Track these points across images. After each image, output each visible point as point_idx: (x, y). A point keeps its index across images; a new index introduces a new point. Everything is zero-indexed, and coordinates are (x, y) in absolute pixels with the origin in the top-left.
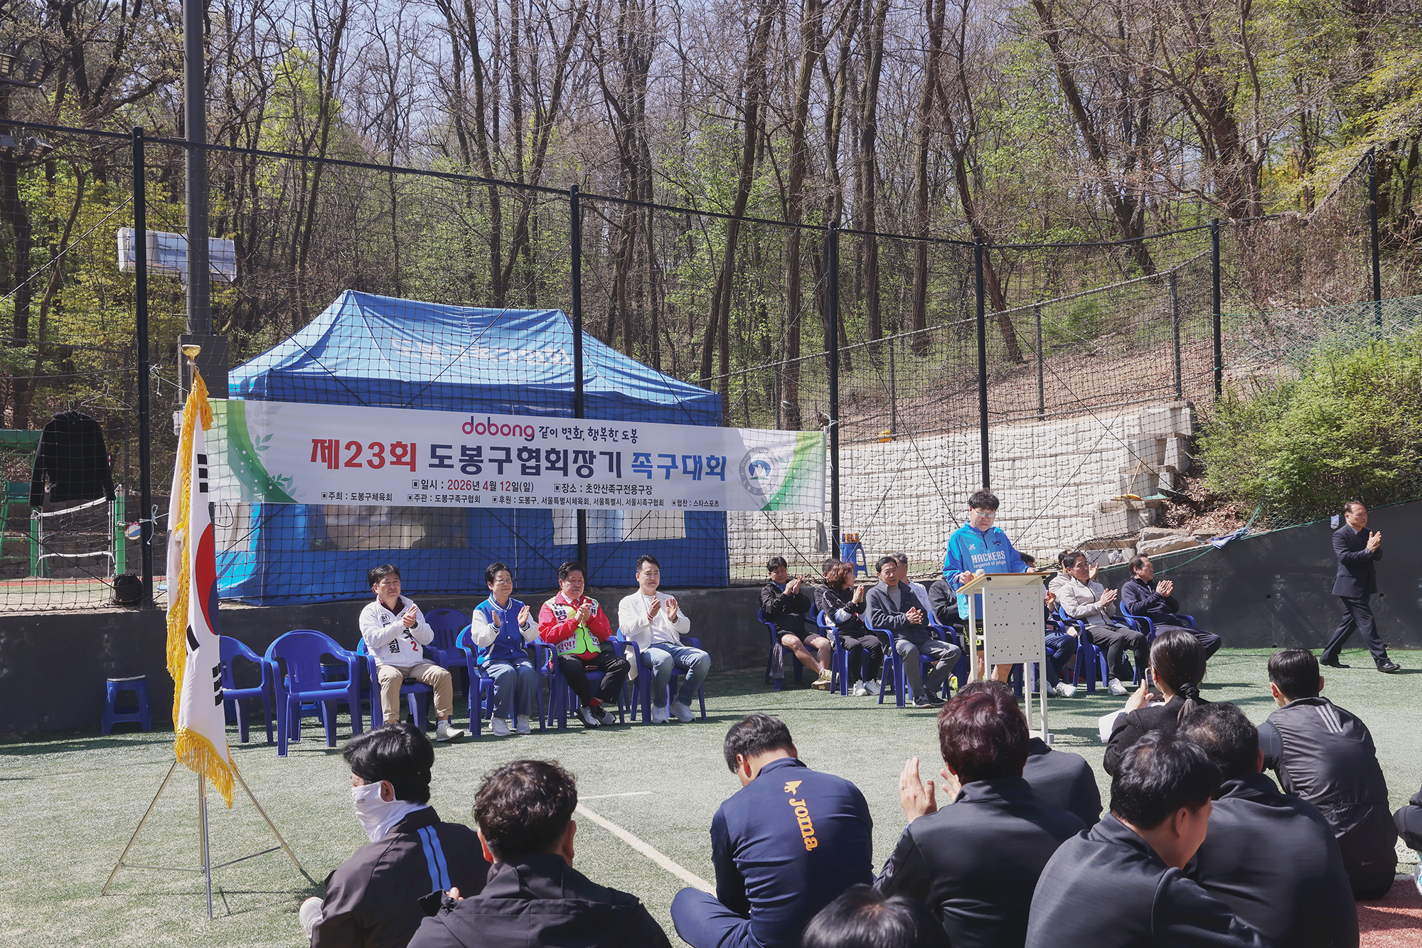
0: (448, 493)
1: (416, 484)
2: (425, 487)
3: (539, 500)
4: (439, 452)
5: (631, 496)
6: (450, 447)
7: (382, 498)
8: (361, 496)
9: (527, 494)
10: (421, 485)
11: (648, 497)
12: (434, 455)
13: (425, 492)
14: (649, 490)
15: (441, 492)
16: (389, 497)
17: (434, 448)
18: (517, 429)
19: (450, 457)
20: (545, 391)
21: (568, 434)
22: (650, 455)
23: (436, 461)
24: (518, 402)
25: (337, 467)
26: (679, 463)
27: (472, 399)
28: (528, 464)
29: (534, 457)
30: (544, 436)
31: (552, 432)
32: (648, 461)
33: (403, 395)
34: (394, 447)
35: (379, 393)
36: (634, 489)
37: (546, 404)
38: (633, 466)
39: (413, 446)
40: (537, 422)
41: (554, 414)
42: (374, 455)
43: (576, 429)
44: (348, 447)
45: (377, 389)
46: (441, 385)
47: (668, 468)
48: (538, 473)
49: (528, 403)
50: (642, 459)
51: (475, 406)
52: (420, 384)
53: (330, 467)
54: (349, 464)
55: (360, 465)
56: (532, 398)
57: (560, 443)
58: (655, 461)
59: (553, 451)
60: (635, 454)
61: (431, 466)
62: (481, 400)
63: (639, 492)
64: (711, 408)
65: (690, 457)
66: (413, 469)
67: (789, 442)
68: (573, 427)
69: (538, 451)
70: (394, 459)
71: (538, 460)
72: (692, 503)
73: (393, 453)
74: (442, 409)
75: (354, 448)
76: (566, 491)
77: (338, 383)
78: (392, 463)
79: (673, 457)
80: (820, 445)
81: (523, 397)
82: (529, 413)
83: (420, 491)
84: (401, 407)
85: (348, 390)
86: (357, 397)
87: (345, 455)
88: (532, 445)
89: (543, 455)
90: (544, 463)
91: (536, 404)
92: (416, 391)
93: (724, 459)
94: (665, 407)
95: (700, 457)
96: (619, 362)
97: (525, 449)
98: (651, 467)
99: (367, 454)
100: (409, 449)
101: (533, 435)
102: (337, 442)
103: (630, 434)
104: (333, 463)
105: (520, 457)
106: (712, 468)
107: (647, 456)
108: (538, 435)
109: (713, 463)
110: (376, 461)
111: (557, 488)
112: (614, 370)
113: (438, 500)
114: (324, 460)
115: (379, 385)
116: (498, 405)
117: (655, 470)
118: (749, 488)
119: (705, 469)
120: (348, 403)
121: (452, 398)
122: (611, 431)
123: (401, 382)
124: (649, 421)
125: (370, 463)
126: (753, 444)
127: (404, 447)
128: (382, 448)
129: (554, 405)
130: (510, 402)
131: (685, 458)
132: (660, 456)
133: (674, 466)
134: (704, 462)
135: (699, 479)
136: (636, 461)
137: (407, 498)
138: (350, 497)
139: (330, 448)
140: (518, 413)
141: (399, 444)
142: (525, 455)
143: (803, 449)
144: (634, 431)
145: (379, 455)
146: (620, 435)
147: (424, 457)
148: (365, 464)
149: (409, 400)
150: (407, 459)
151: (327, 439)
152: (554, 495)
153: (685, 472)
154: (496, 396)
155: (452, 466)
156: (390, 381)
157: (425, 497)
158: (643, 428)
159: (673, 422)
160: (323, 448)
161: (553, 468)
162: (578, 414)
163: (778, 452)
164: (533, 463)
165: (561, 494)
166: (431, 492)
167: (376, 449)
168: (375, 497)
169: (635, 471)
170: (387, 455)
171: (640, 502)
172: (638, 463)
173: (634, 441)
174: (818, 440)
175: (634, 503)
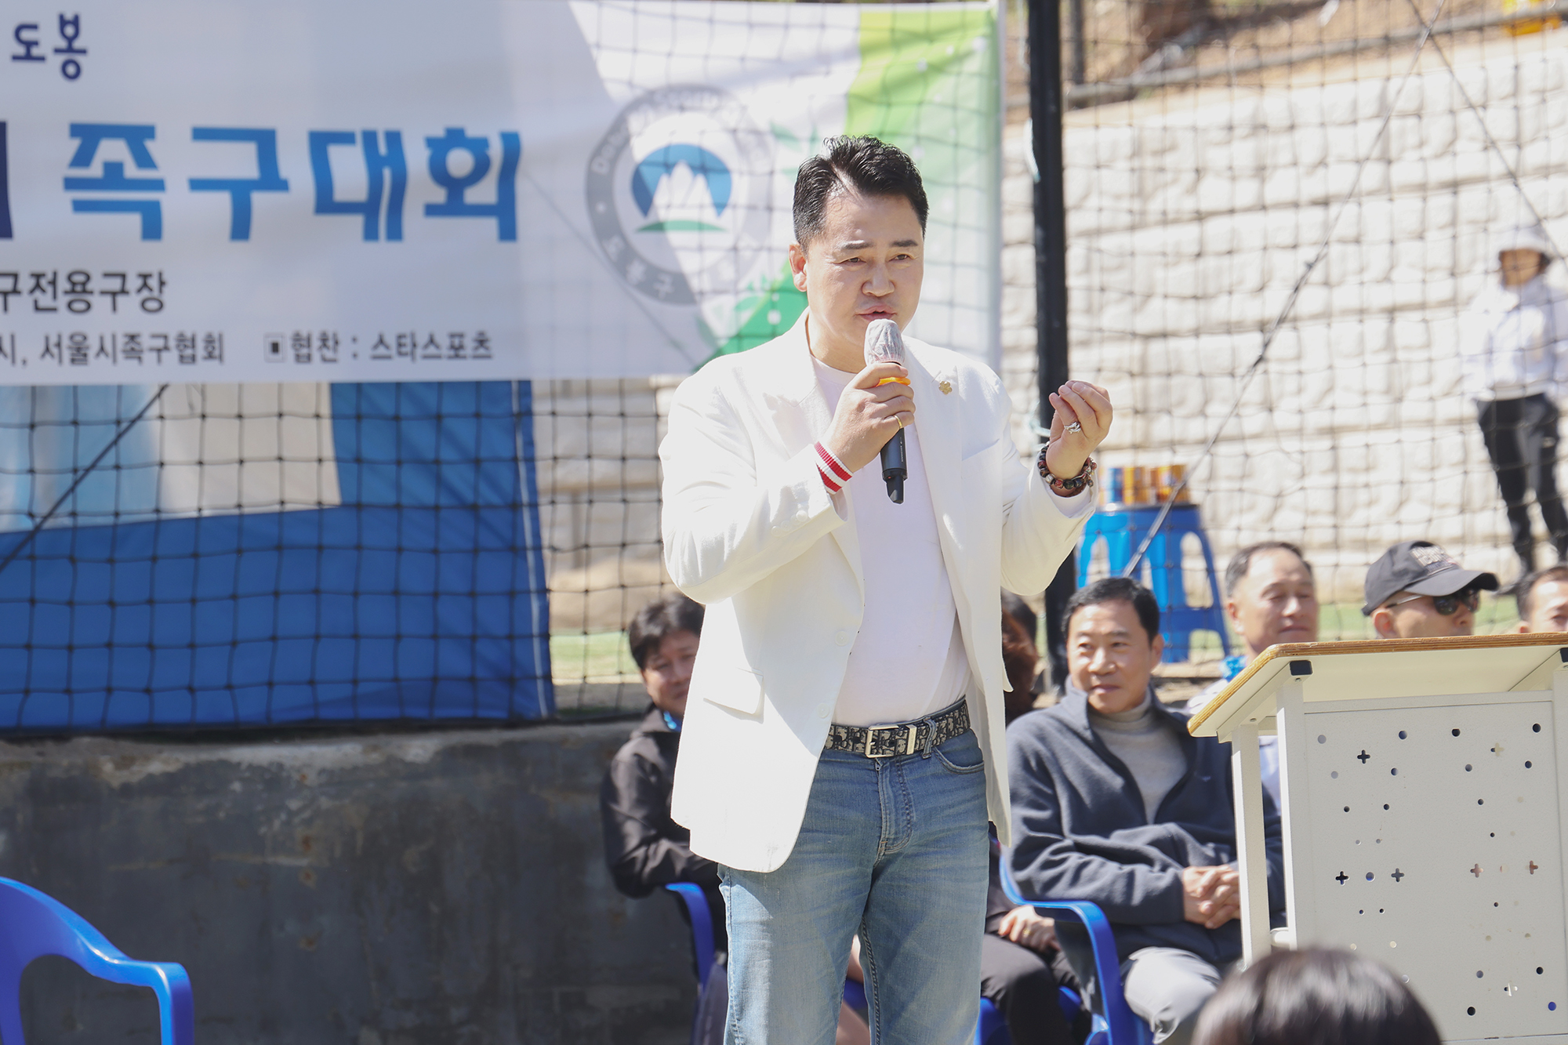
5: (64, 323)
11: (147, 326)
14: (152, 291)
22: (149, 132)
26: (295, 164)
32: (144, 160)
36: (79, 287)
38: (71, 184)
47: (240, 192)
50: (112, 150)
58: (176, 158)
60: (76, 130)
63: (101, 303)
65: (346, 138)
67: (823, 60)
72: (365, 349)
79: (265, 141)
80: (975, 64)
93: (512, 145)
95: (394, 138)
98: (158, 185)
103: (54, 39)
106: (455, 186)
107: (138, 136)
109: (460, 162)
117: (176, 203)
119: (422, 189)
131: (320, 143)
132: (202, 134)
133: (271, 179)
134: (417, 158)
135: (395, 232)
136: (83, 158)
144: (70, 25)
153: (326, 203)
169: (80, 206)
171: (108, 347)
172: (95, 170)
173: (72, 71)
174: (964, 46)
175: (79, 354)
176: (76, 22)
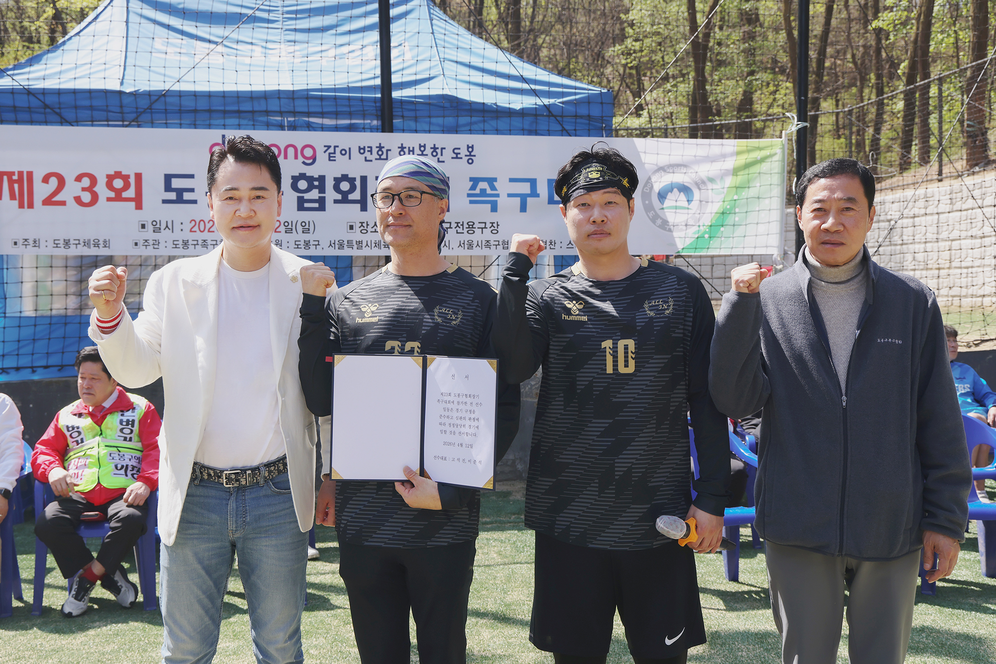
0: (190, 237)
1: (143, 226)
2: (157, 230)
3: (324, 243)
4: (176, 183)
5: (466, 237)
6: (192, 176)
7: (97, 245)
8: (67, 243)
9: (307, 237)
10: (150, 228)
11: (493, 238)
12: (168, 188)
13: (156, 236)
14: (495, 227)
15: (179, 236)
16: (106, 244)
17: (168, 178)
18: (291, 151)
19: (192, 190)
20: (335, 98)
21: (367, 154)
22: (495, 180)
23: (173, 196)
24: (294, 113)
25: (31, 206)
26: (542, 189)
27: (225, 112)
28: (307, 196)
29: (316, 187)
30: (331, 158)
31: (343, 152)
32: (493, 188)
33: (126, 110)
34: (110, 178)
35: (91, 108)
36: (471, 227)
37: (336, 115)
38: (469, 195)
39: (139, 177)
40: (319, 139)
41: (351, 128)
42: (84, 189)
43: (380, 148)
44: (46, 179)
45: (87, 103)
46: (180, 94)
47: (523, 198)
48: (322, 207)
49: (309, 114)
50: (483, 185)
51: (229, 121)
52: (149, 94)
53: (21, 206)
54: (48, 201)
55: (63, 203)
56: (315, 107)
57: (355, 167)
58: (504, 187)
59: (345, 178)
60: (471, 179)
61: (164, 202)
62: (239, 112)
63: (478, 231)
64: (596, 111)
66: (139, 206)
67: (723, 156)
68: (374, 145)
69: (322, 179)
70: (112, 195)
71: (322, 189)
72: (565, 245)
73: (109, 185)
74: (181, 126)
75: (54, 182)
76: (364, 231)
77: (32, 98)
78: (109, 199)
79: (533, 182)
80: (777, 158)
81: (301, 106)
82: (309, 127)
83: (149, 234)
84: (123, 126)
85: (46, 106)
86: (59, 114)
87: (41, 191)
88: (313, 171)
89: (329, 184)
90: (331, 195)
91: (322, 115)
92: (144, 103)
94: (523, 113)
96: (478, 55)
97: (303, 176)
98: (497, 195)
99: (72, 189)
100: (132, 180)
101: (314, 158)
102: (30, 174)
103: (464, 152)
104: (25, 200)
105: (294, 187)
107: (491, 181)
108: (322, 157)
110: (86, 197)
111: (351, 227)
112: (469, 66)
113: (176, 246)
114: (13, 197)
115: (91, 98)
116: (264, 119)
117: (502, 201)
118: (659, 222)
120: (46, 122)
121: (195, 111)
122: (435, 149)
123: (120, 93)
124: (498, 132)
125: (78, 200)
126: (663, 160)
127: (125, 178)
128: (94, 180)
129: (350, 115)
130: (281, 113)
132: (511, 180)
133: (534, 194)
136: (473, 188)
137: (132, 244)
138: (51, 244)
139: (20, 181)
140: (293, 127)
141: (118, 175)
142: (302, 185)
143: (748, 166)
144: (470, 148)
145: (90, 189)
146: (448, 154)
147: (153, 191)
148: (71, 202)
149: (134, 115)
150: (131, 193)
151: (16, 170)
152: (347, 236)
153: (552, 201)
154: (260, 106)
155: (195, 202)
156: (106, 93)
157: (157, 243)
158: (484, 144)
159: (536, 132)
160: (11, 182)
161: (345, 200)
162: (387, 127)
163: (704, 170)
164: (314, 194)
165: (356, 236)
166: (164, 236)
167: (86, 182)
168: (87, 244)
169: (471, 202)
170: (101, 189)
171: (480, 245)
172: (477, 191)
173: (470, 162)
174: (773, 151)
175: (470, 246)
176: (472, 147)
